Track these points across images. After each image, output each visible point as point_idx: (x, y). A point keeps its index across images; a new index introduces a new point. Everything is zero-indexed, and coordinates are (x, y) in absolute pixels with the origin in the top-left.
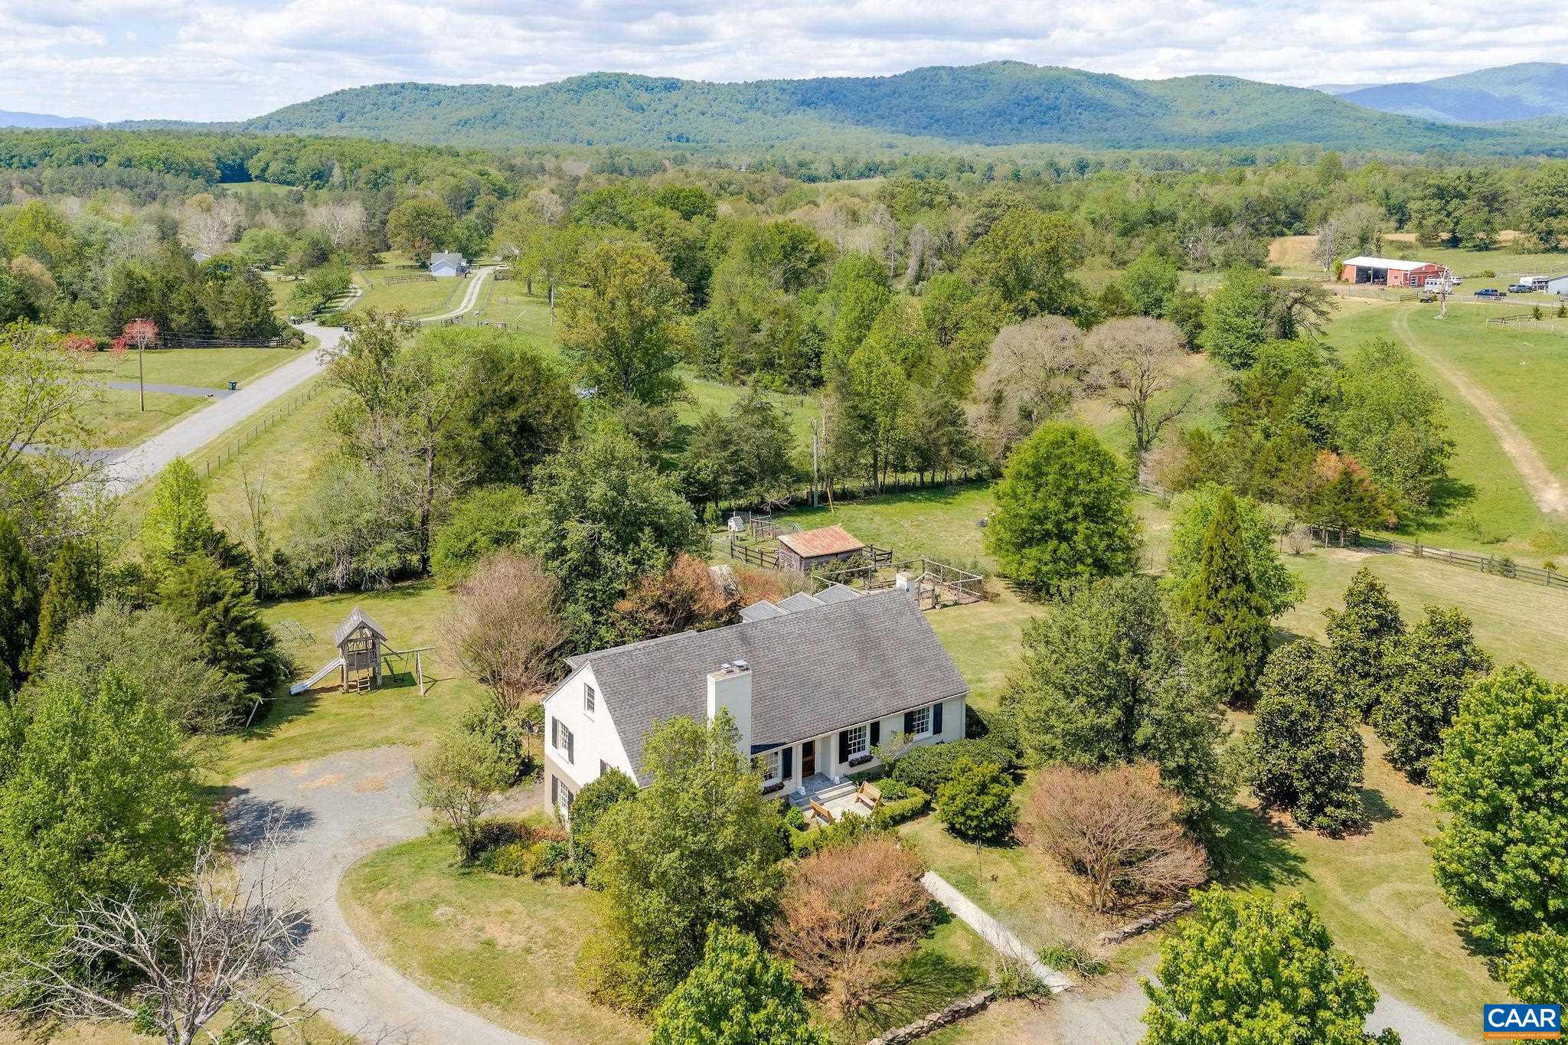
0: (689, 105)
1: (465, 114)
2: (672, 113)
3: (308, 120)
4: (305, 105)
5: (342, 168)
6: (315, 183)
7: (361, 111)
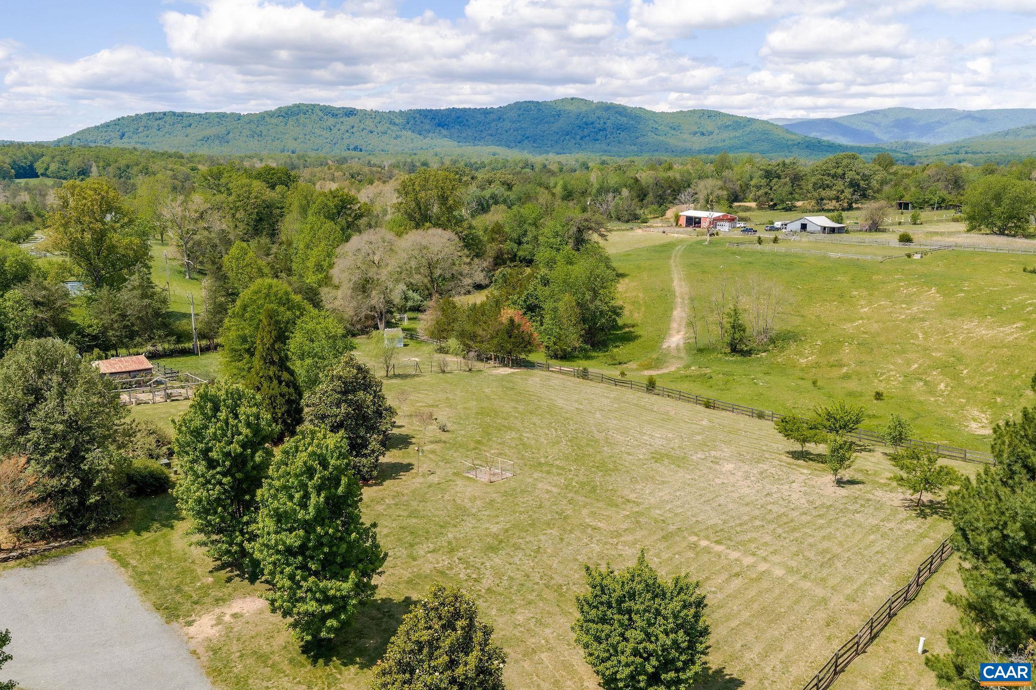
0: (362, 126)
1: (207, 133)
2: (351, 131)
3: (99, 138)
4: (97, 128)
5: (98, 167)
6: (81, 177)
7: (136, 131)
